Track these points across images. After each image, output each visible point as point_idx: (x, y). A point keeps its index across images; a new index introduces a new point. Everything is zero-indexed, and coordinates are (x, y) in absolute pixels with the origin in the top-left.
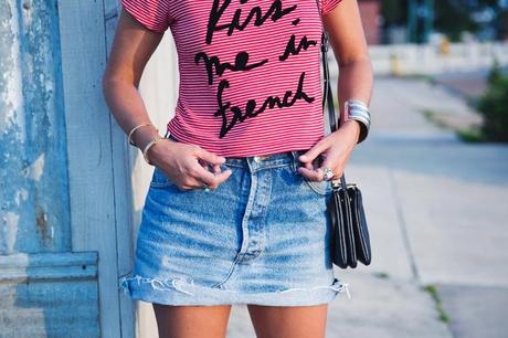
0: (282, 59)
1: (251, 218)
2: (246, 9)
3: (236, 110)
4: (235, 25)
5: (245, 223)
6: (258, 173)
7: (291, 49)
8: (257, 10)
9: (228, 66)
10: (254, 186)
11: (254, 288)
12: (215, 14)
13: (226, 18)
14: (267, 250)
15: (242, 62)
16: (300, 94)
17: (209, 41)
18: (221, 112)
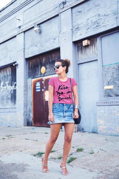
0: (67, 93)
1: (65, 111)
2: (63, 87)
3: (61, 98)
4: (62, 89)
5: (64, 112)
6: (65, 105)
7: (68, 92)
8: (65, 87)
9: (60, 93)
10: (65, 107)
11: (66, 121)
12: (59, 87)
13: (61, 88)
14: (67, 115)
15: (62, 93)
16: (69, 98)
17: (58, 90)
18: (59, 98)
